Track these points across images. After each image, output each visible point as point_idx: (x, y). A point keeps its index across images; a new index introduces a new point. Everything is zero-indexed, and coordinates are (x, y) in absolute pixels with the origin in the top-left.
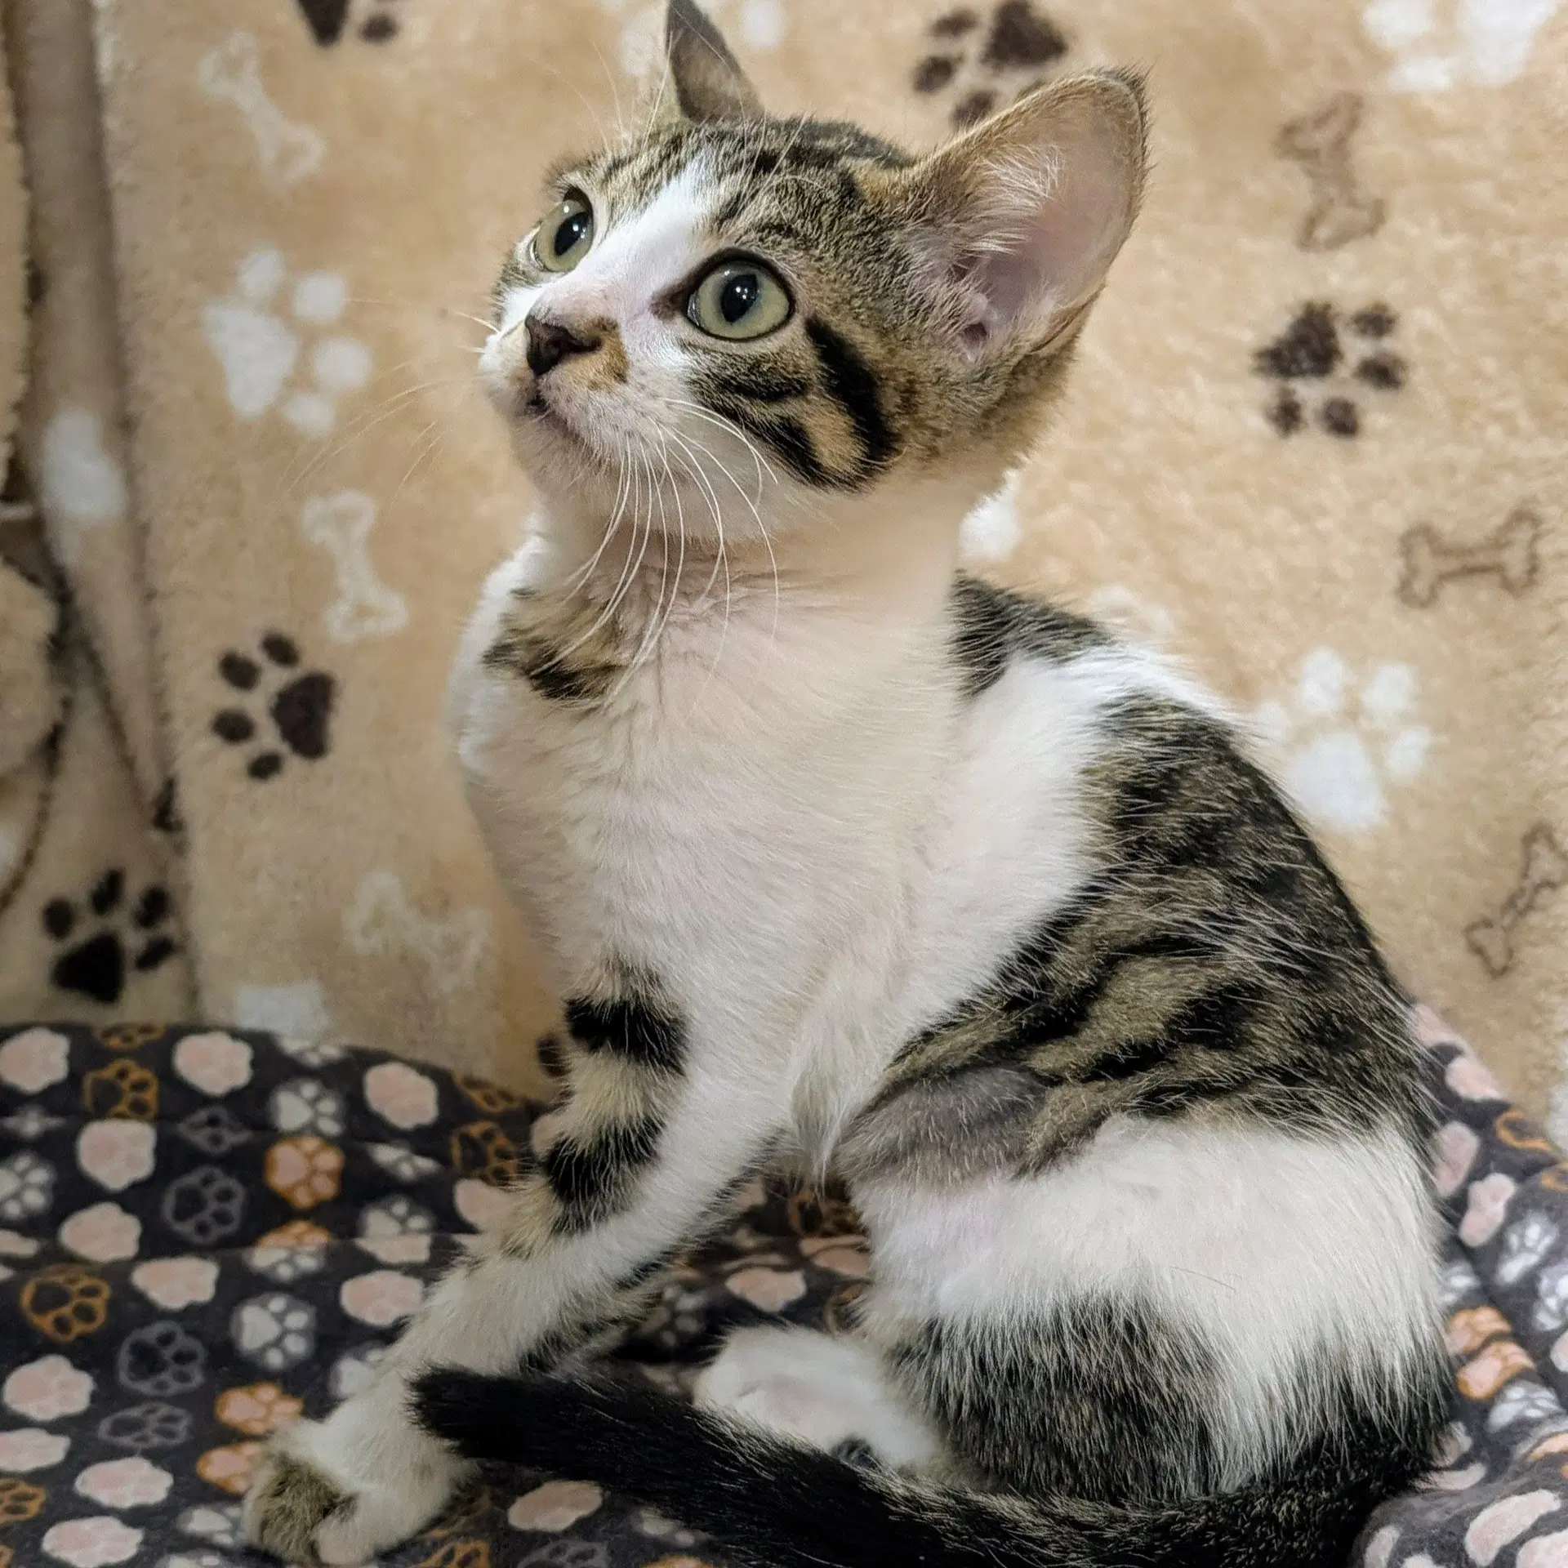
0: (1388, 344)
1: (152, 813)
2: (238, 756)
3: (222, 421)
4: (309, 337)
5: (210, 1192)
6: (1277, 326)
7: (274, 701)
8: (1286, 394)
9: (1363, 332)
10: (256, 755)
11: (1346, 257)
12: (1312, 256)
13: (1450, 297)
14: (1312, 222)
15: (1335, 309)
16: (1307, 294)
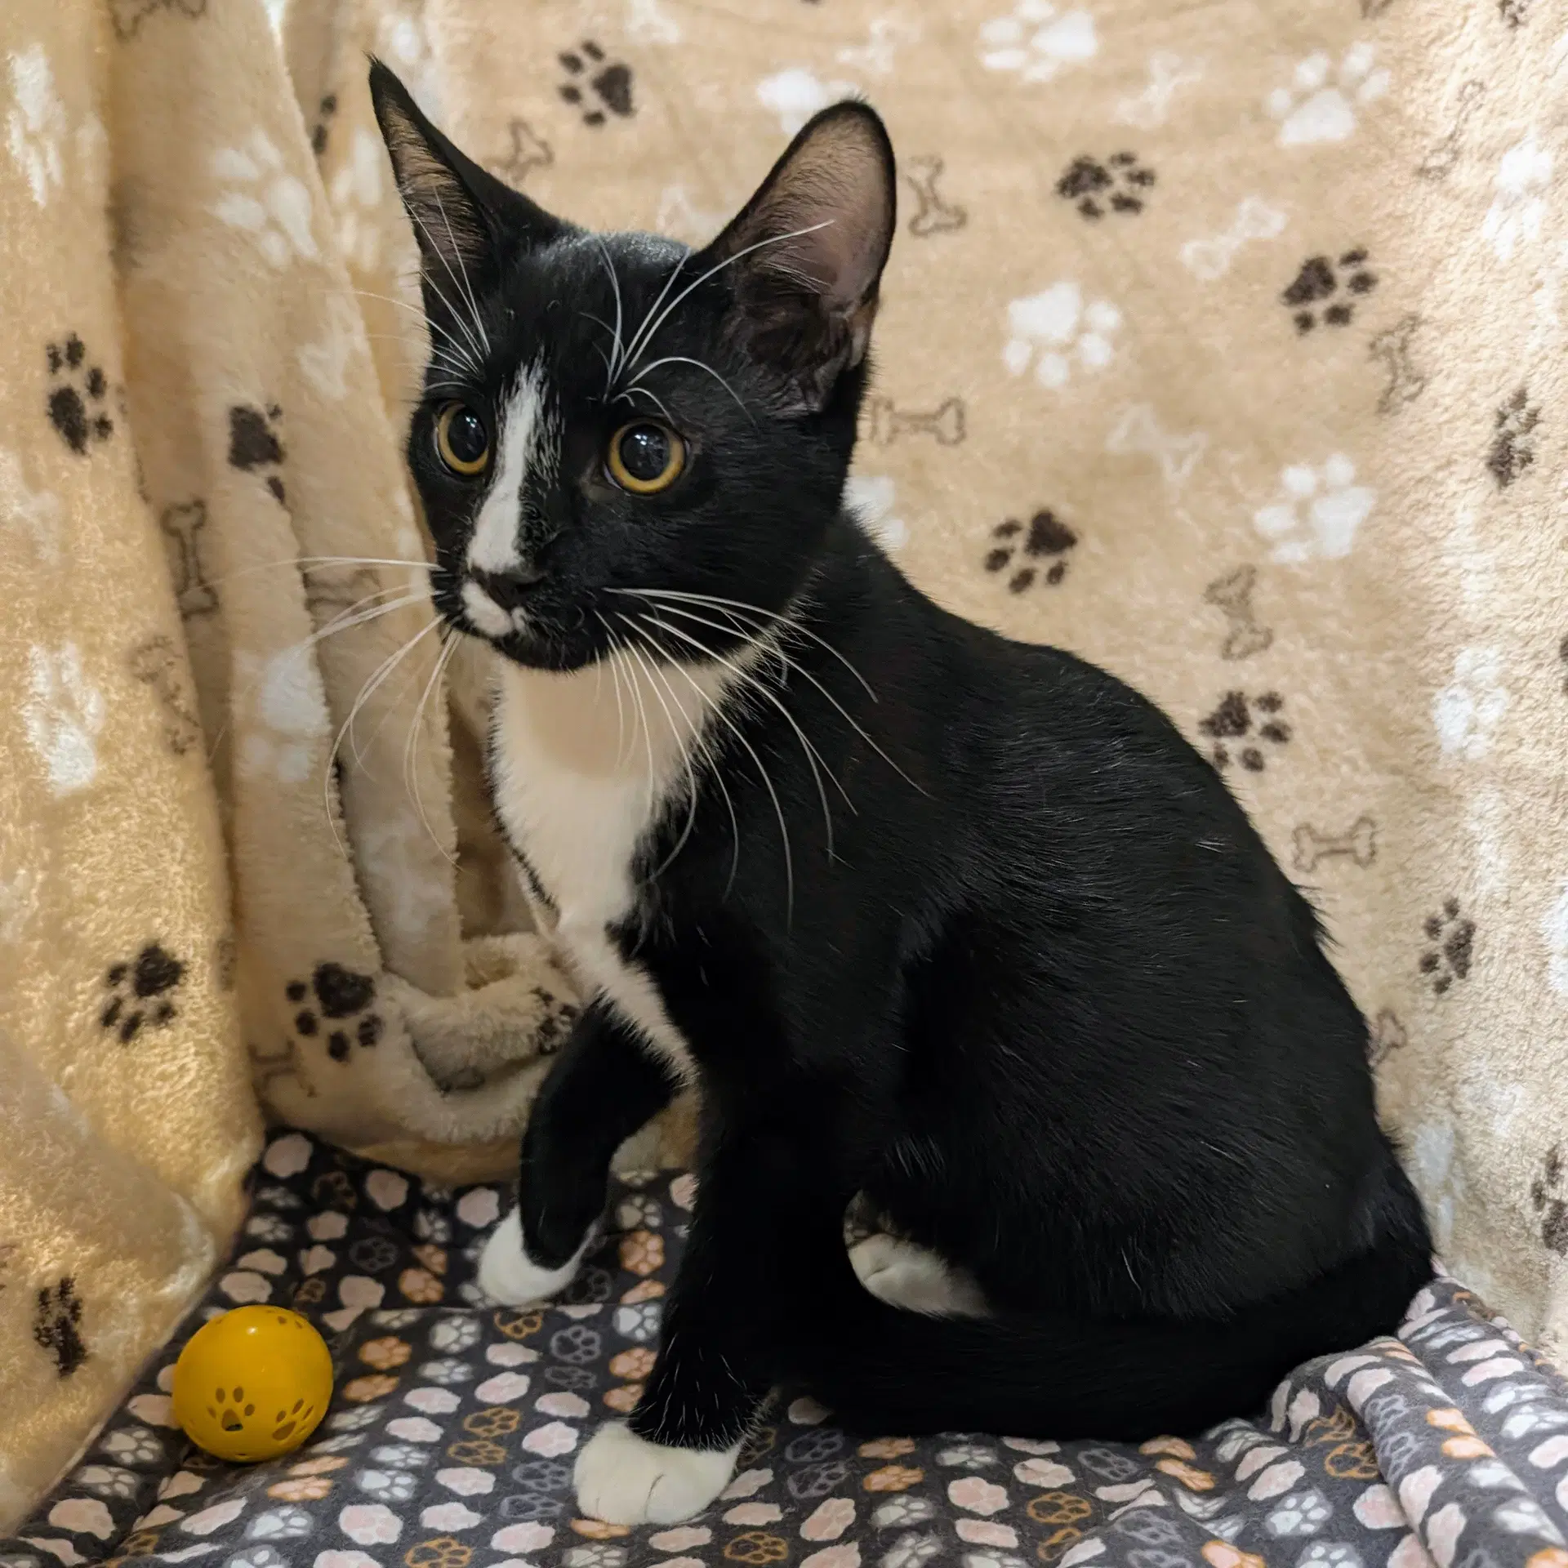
0: (1279, 715)
6: (1211, 706)
8: (1218, 747)
9: (1263, 709)
11: (1251, 663)
12: (1231, 664)
13: (1315, 688)
14: (1229, 643)
15: (1246, 695)
16: (1229, 686)
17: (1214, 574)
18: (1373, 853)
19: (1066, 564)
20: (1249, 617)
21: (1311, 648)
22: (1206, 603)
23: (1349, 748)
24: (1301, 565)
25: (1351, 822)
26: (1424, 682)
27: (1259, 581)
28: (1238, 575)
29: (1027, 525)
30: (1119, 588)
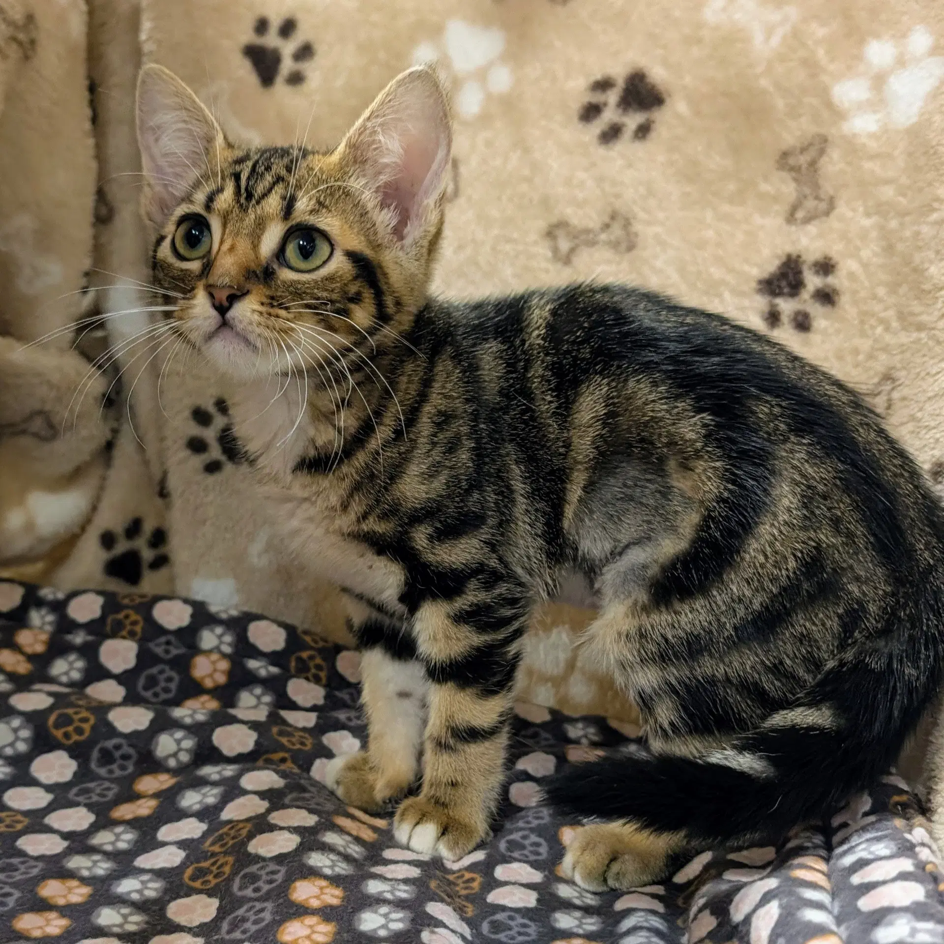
1: (156, 488)
2: (199, 461)
5: (162, 677)
6: (771, 266)
7: (219, 433)
8: (773, 305)
9: (817, 273)
10: (208, 461)
11: (812, 229)
12: (793, 228)
13: (866, 254)
14: (794, 209)
15: (804, 258)
16: (789, 249)
17: (790, 140)
18: (889, 407)
19: (653, 122)
20: (816, 186)
21: (868, 215)
22: (778, 169)
23: (886, 309)
24: (870, 136)
25: (875, 379)
27: (829, 150)
28: (811, 144)
29: (621, 83)
30: (700, 148)
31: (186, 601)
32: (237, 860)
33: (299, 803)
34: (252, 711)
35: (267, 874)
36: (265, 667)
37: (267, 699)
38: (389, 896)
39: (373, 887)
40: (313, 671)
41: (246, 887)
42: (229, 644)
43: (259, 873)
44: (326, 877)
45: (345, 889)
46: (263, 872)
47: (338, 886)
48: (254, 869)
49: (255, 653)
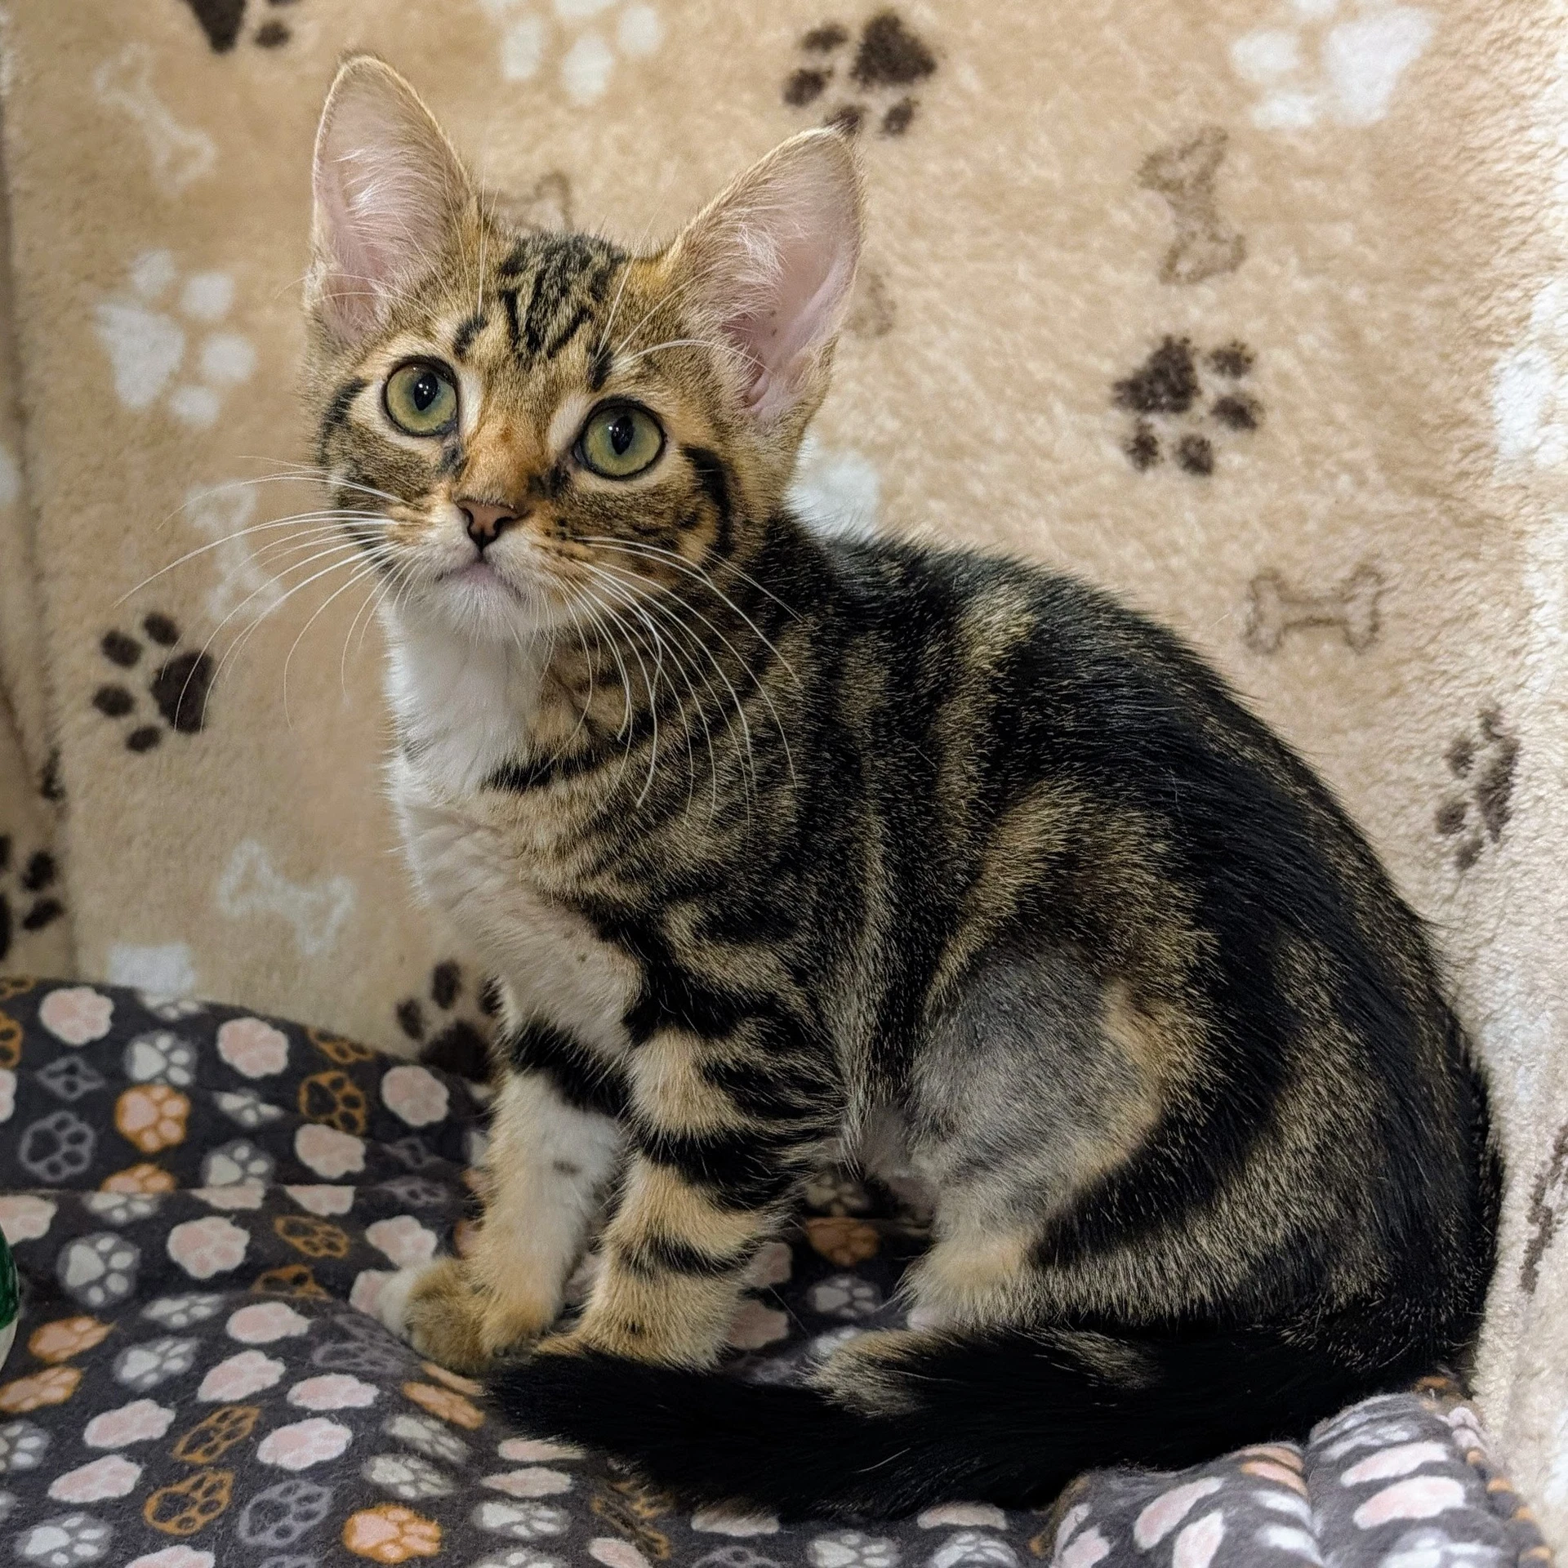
1: (38, 782)
2: (116, 729)
3: (110, 412)
4: (196, 333)
5: (63, 1135)
6: (1138, 359)
7: (153, 678)
8: (1142, 428)
9: (1220, 370)
10: (134, 728)
11: (1207, 291)
12: (1174, 289)
13: (1307, 341)
14: (1174, 255)
15: (1194, 344)
16: (1167, 326)
17: (1160, 137)
18: (1374, 628)
19: (917, 104)
20: (1210, 217)
21: (1307, 273)
22: (1142, 185)
23: (1353, 445)
24: (1304, 133)
25: (1345, 572)
26: (1481, 338)
27: (1230, 155)
28: (1199, 143)
29: (856, 35)
30: (1001, 149)
31: (100, 989)
32: (240, 1479)
33: (338, 1363)
34: (237, 1191)
35: (300, 1501)
36: (254, 1107)
37: (260, 1166)
38: (522, 1531)
39: (493, 1516)
40: (342, 1108)
41: (263, 1528)
42: (185, 1067)
43: (284, 1500)
44: (407, 1504)
45: (442, 1523)
46: (291, 1499)
47: (429, 1519)
48: (273, 1493)
49: (234, 1081)
